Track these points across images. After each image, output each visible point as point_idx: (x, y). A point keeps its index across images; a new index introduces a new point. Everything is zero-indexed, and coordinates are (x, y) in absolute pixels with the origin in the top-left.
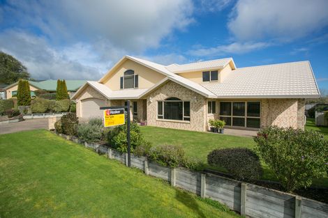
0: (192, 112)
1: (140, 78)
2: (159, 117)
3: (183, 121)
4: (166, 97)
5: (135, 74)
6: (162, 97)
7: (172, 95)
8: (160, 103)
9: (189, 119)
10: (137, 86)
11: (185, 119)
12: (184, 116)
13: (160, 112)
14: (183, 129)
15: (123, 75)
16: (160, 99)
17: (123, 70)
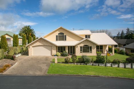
0: (92, 50)
1: (67, 37)
2: (80, 52)
3: (89, 53)
4: (84, 45)
5: (64, 35)
6: (82, 45)
7: (85, 44)
8: (81, 47)
9: (91, 52)
10: (65, 40)
11: (90, 52)
12: (90, 51)
13: (81, 50)
14: (90, 55)
15: (58, 35)
16: (81, 46)
17: (58, 32)
